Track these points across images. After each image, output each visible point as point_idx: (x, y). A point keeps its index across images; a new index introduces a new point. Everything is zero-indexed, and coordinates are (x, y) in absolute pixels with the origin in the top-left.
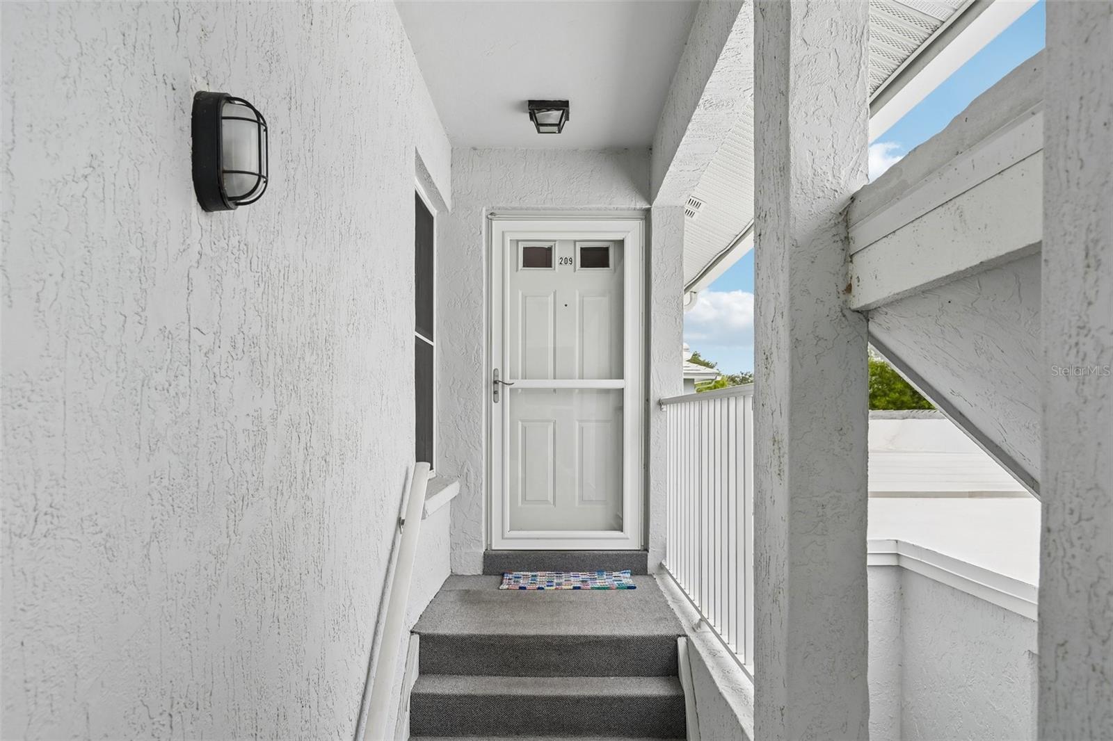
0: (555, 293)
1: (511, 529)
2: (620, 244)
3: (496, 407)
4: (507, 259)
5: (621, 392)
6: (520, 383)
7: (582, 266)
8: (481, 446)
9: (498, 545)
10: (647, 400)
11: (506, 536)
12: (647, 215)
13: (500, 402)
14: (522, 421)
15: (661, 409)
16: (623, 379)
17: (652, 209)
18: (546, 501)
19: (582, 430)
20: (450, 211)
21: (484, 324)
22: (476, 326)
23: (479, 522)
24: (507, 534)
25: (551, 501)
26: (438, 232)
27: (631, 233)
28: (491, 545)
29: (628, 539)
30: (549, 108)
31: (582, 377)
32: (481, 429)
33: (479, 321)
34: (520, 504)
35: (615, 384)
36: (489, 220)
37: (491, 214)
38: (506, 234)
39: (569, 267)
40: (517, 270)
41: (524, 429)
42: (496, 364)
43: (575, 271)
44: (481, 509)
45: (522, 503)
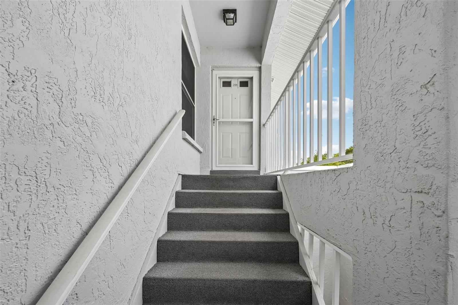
0: (232, 95)
1: (218, 164)
2: (251, 78)
3: (214, 127)
4: (217, 84)
5: (252, 122)
6: (221, 120)
7: (240, 87)
8: (209, 138)
9: (215, 169)
10: (260, 125)
11: (217, 166)
12: (260, 68)
13: (215, 126)
14: (222, 133)
15: (264, 127)
16: (252, 118)
17: (262, 66)
18: (229, 157)
19: (240, 135)
20: (200, 66)
21: (210, 102)
22: (208, 102)
23: (209, 161)
24: (217, 165)
25: (231, 156)
26: (196, 73)
27: (255, 74)
28: (212, 169)
29: (254, 167)
30: (230, 12)
31: (240, 118)
32: (209, 133)
33: (209, 100)
34: (221, 158)
35: (250, 120)
36: (212, 71)
37: (213, 69)
38: (217, 75)
39: (236, 87)
40: (221, 88)
41: (223, 135)
42: (214, 114)
43: (238, 88)
44: (209, 157)
45: (222, 157)
